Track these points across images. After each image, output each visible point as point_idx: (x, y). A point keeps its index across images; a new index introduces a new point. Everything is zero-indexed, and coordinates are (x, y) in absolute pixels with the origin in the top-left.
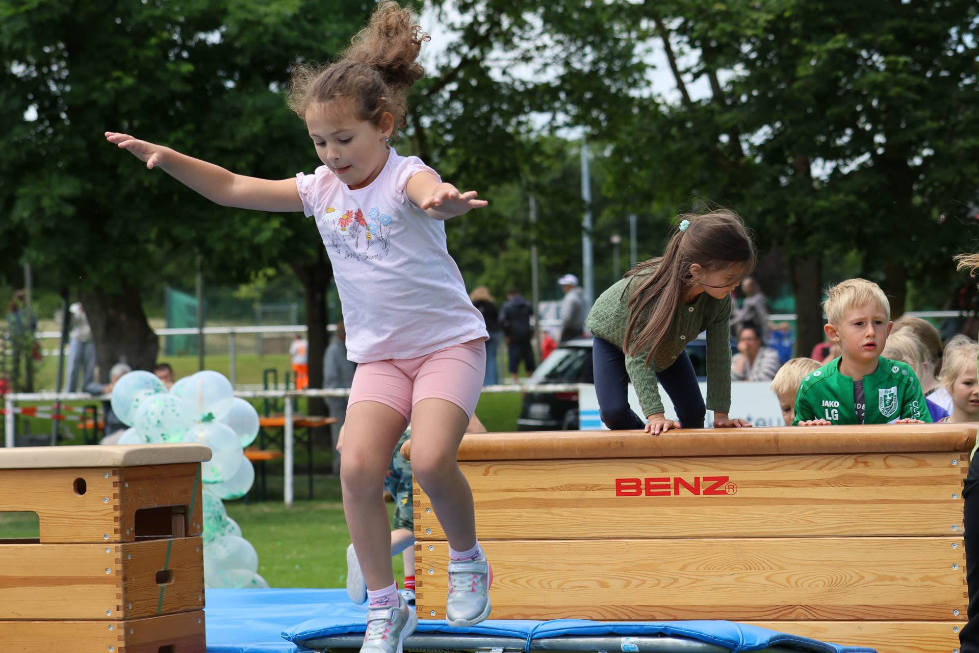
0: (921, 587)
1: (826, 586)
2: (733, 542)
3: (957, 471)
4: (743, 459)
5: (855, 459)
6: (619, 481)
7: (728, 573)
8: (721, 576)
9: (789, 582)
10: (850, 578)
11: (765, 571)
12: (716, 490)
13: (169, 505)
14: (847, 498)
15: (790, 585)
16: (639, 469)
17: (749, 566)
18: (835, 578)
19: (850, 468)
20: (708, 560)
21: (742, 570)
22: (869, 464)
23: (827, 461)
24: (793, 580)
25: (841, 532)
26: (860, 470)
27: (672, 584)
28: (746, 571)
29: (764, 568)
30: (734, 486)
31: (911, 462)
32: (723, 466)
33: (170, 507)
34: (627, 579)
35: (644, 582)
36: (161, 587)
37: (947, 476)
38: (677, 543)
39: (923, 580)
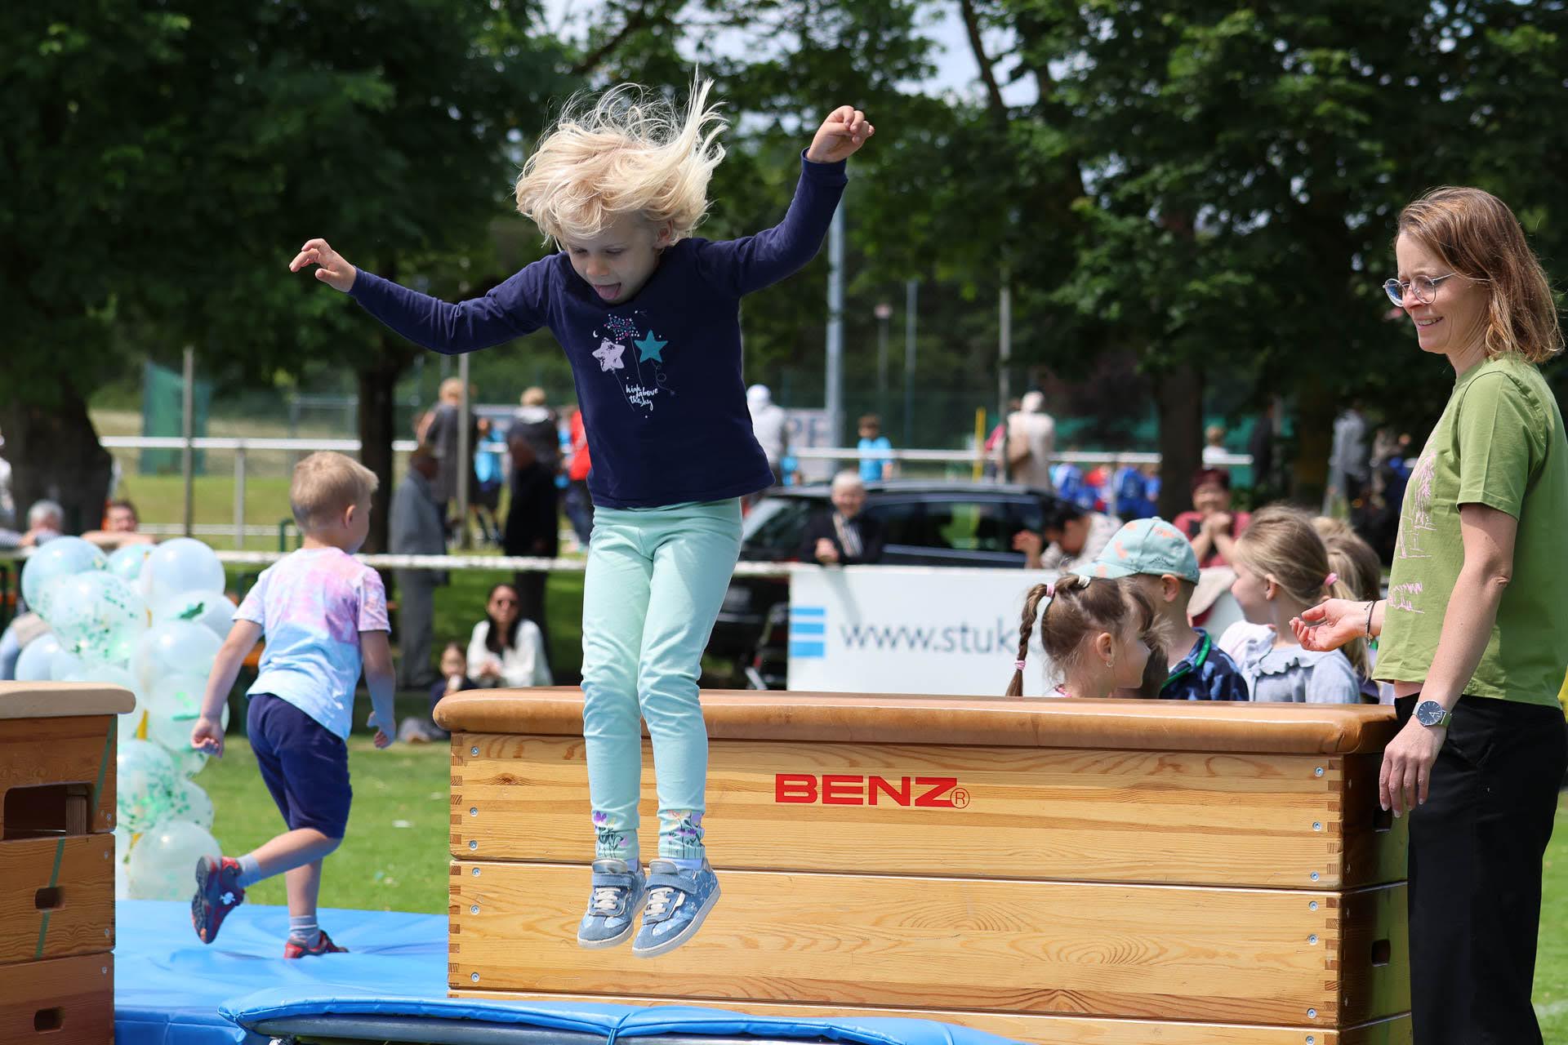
0: (1259, 969)
1: (1106, 961)
2: (958, 883)
3: (1323, 786)
4: (980, 752)
5: (1160, 759)
6: (780, 778)
7: (950, 934)
8: (939, 938)
9: (1046, 952)
10: (1145, 949)
11: (1008, 933)
12: (937, 798)
13: (62, 782)
14: (1144, 822)
15: (1048, 957)
16: (813, 758)
17: (984, 924)
18: (1120, 949)
20: (918, 911)
21: (973, 929)
22: (1181, 769)
24: (1053, 949)
25: (1131, 876)
26: (1167, 776)
27: (859, 947)
28: (980, 932)
29: (1007, 927)
30: (965, 794)
31: (1251, 769)
32: (948, 761)
33: (65, 787)
34: (788, 935)
35: (815, 942)
36: (44, 914)
37: (1306, 793)
38: (870, 882)
39: (1259, 958)
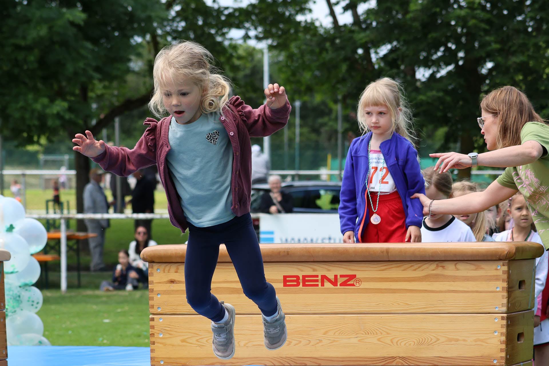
0: (475, 345)
1: (415, 345)
2: (358, 316)
3: (500, 273)
4: (366, 264)
5: (437, 265)
6: (285, 277)
7: (354, 337)
8: (350, 338)
9: (392, 342)
10: (431, 339)
11: (378, 335)
12: (348, 283)
14: (430, 289)
15: (393, 344)
16: (299, 269)
17: (367, 332)
18: (421, 339)
19: (433, 270)
20: (342, 328)
21: (363, 334)
22: (445, 268)
23: (419, 265)
24: (395, 341)
25: (426, 311)
26: (440, 271)
27: (318, 343)
28: (366, 335)
29: (376, 333)
30: (359, 281)
31: (472, 267)
32: (353, 268)
37: (494, 276)
38: (321, 317)
39: (476, 341)
